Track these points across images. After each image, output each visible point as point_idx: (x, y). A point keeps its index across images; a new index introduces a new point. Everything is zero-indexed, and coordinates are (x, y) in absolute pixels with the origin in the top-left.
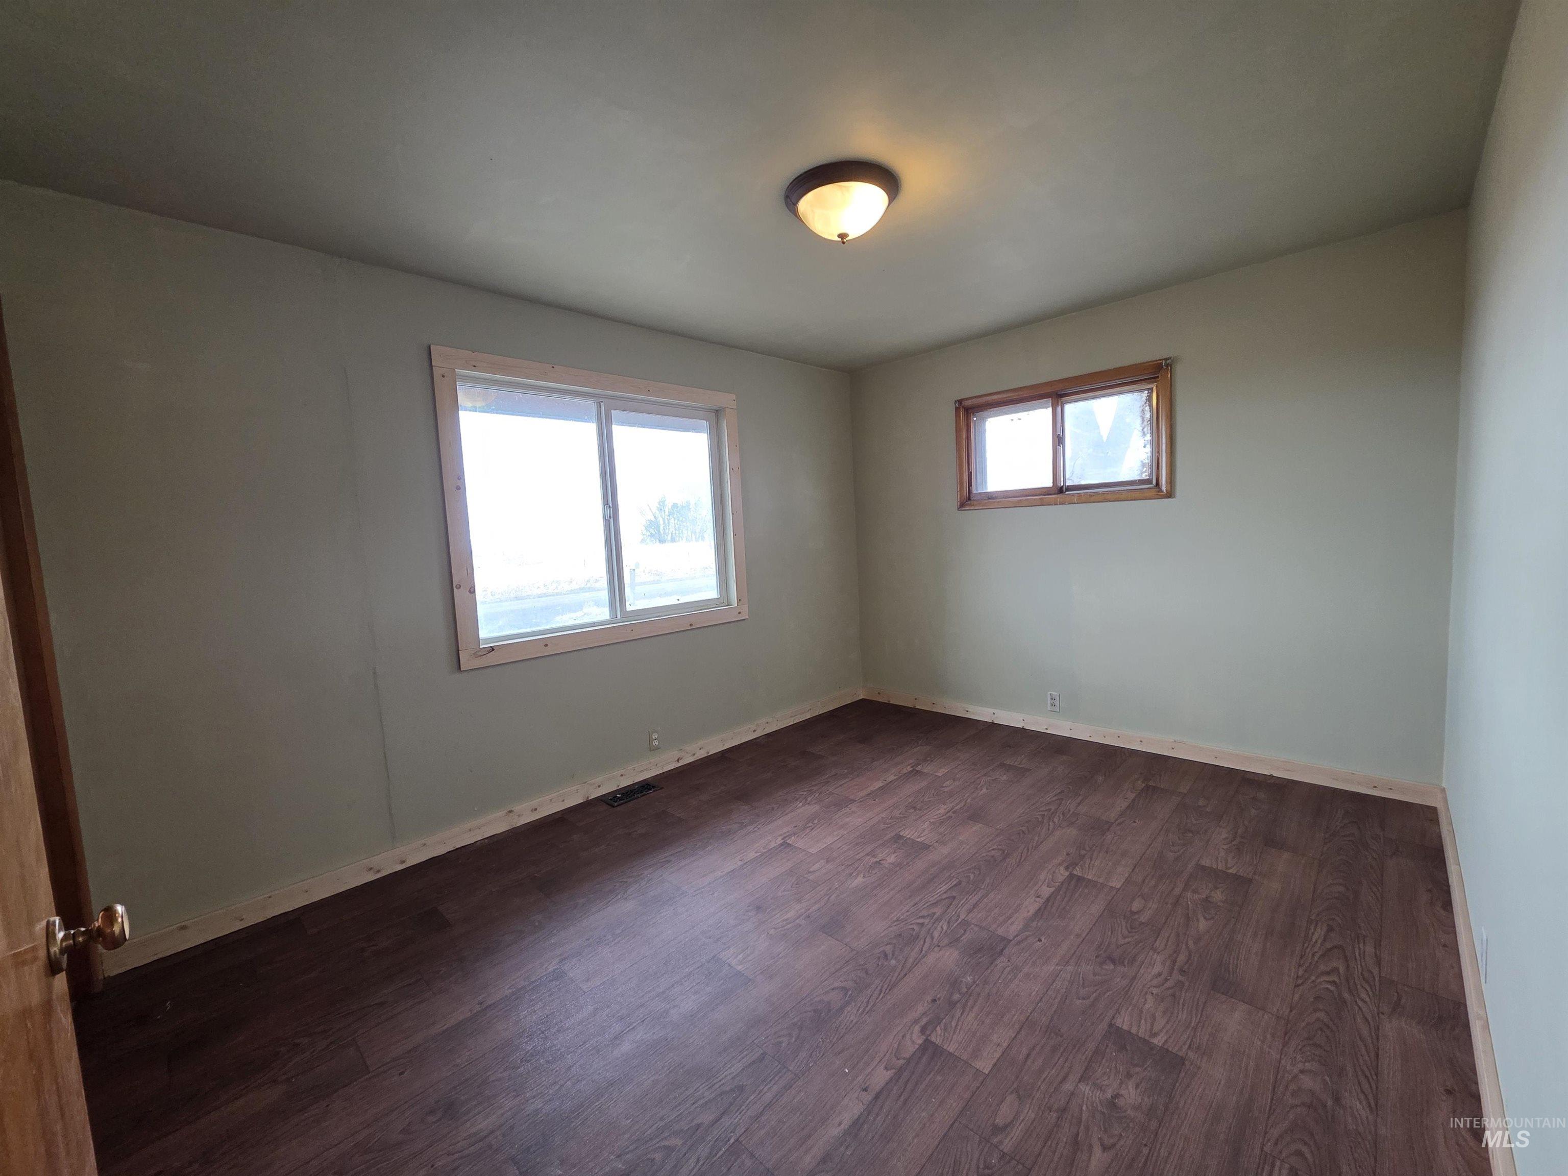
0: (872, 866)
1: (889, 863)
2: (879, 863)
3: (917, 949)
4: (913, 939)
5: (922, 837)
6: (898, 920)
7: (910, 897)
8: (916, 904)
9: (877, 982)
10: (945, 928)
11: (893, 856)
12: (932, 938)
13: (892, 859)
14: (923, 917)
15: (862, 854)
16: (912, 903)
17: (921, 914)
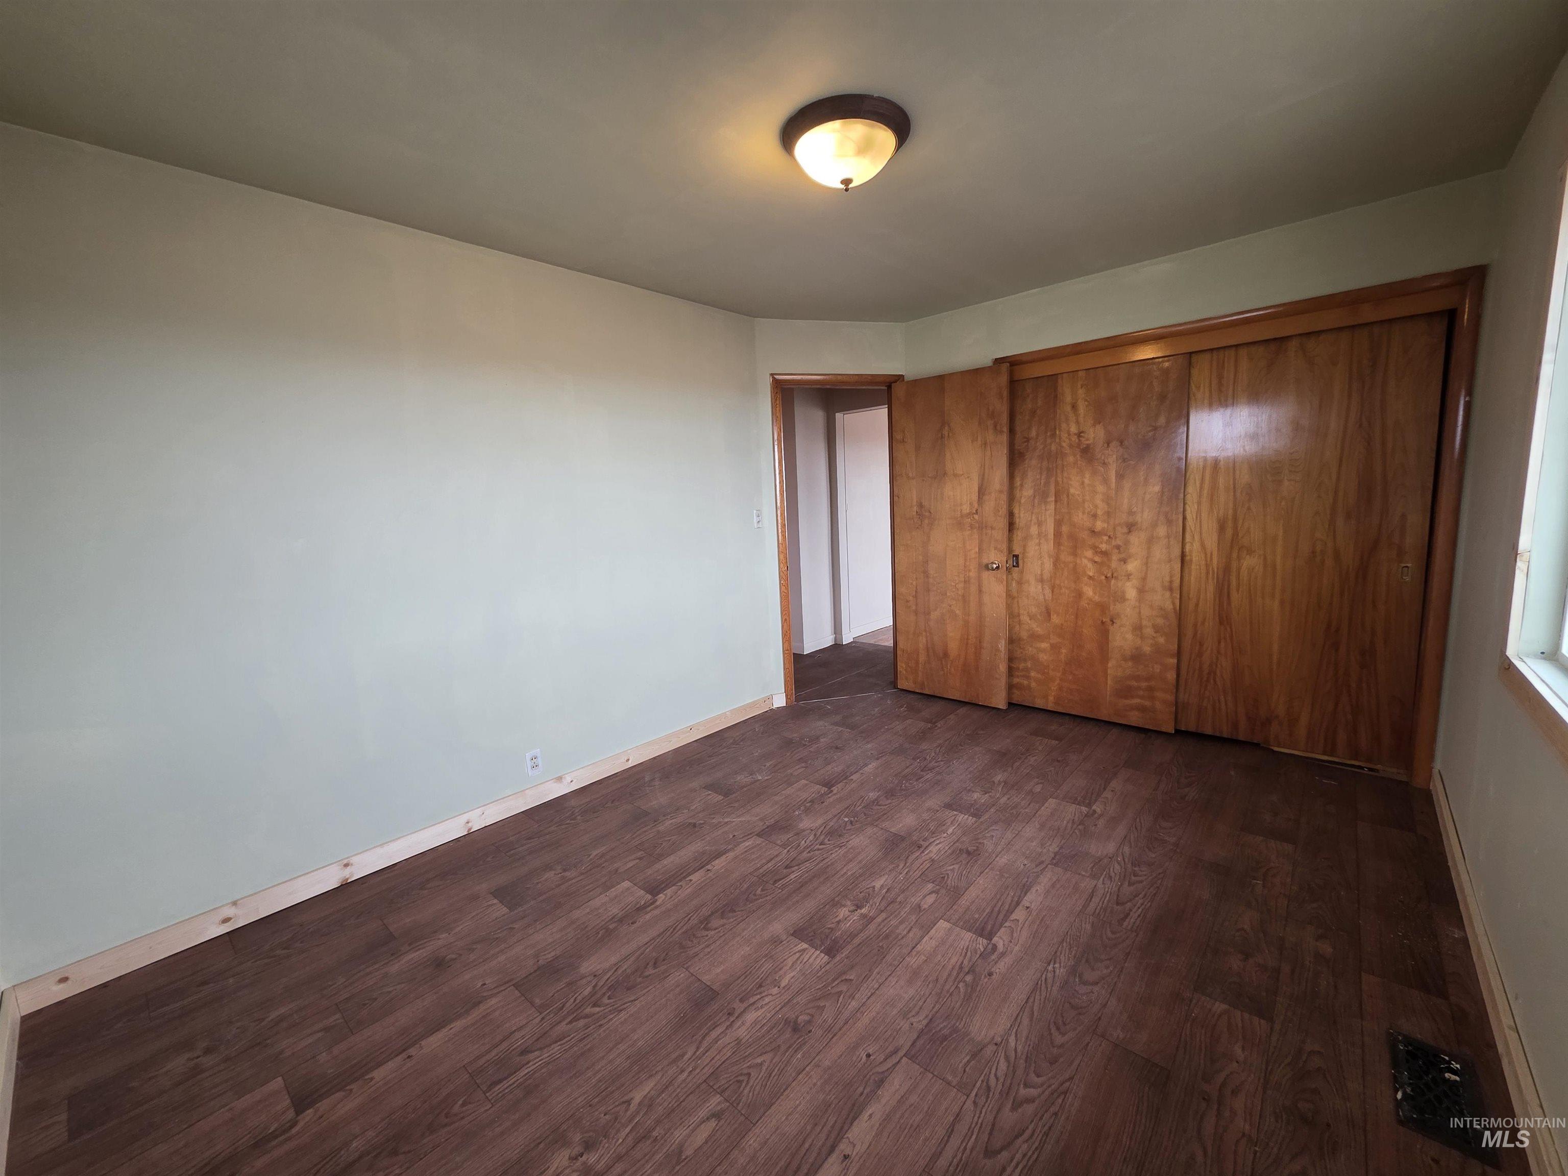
0: (866, 902)
1: (844, 906)
2: (859, 907)
3: (828, 827)
4: (831, 833)
5: (798, 952)
6: (841, 847)
7: (828, 867)
8: (822, 860)
9: (858, 809)
10: (803, 842)
11: (841, 916)
12: (815, 835)
13: (843, 912)
14: (818, 850)
15: (879, 919)
16: (827, 860)
17: (820, 852)
